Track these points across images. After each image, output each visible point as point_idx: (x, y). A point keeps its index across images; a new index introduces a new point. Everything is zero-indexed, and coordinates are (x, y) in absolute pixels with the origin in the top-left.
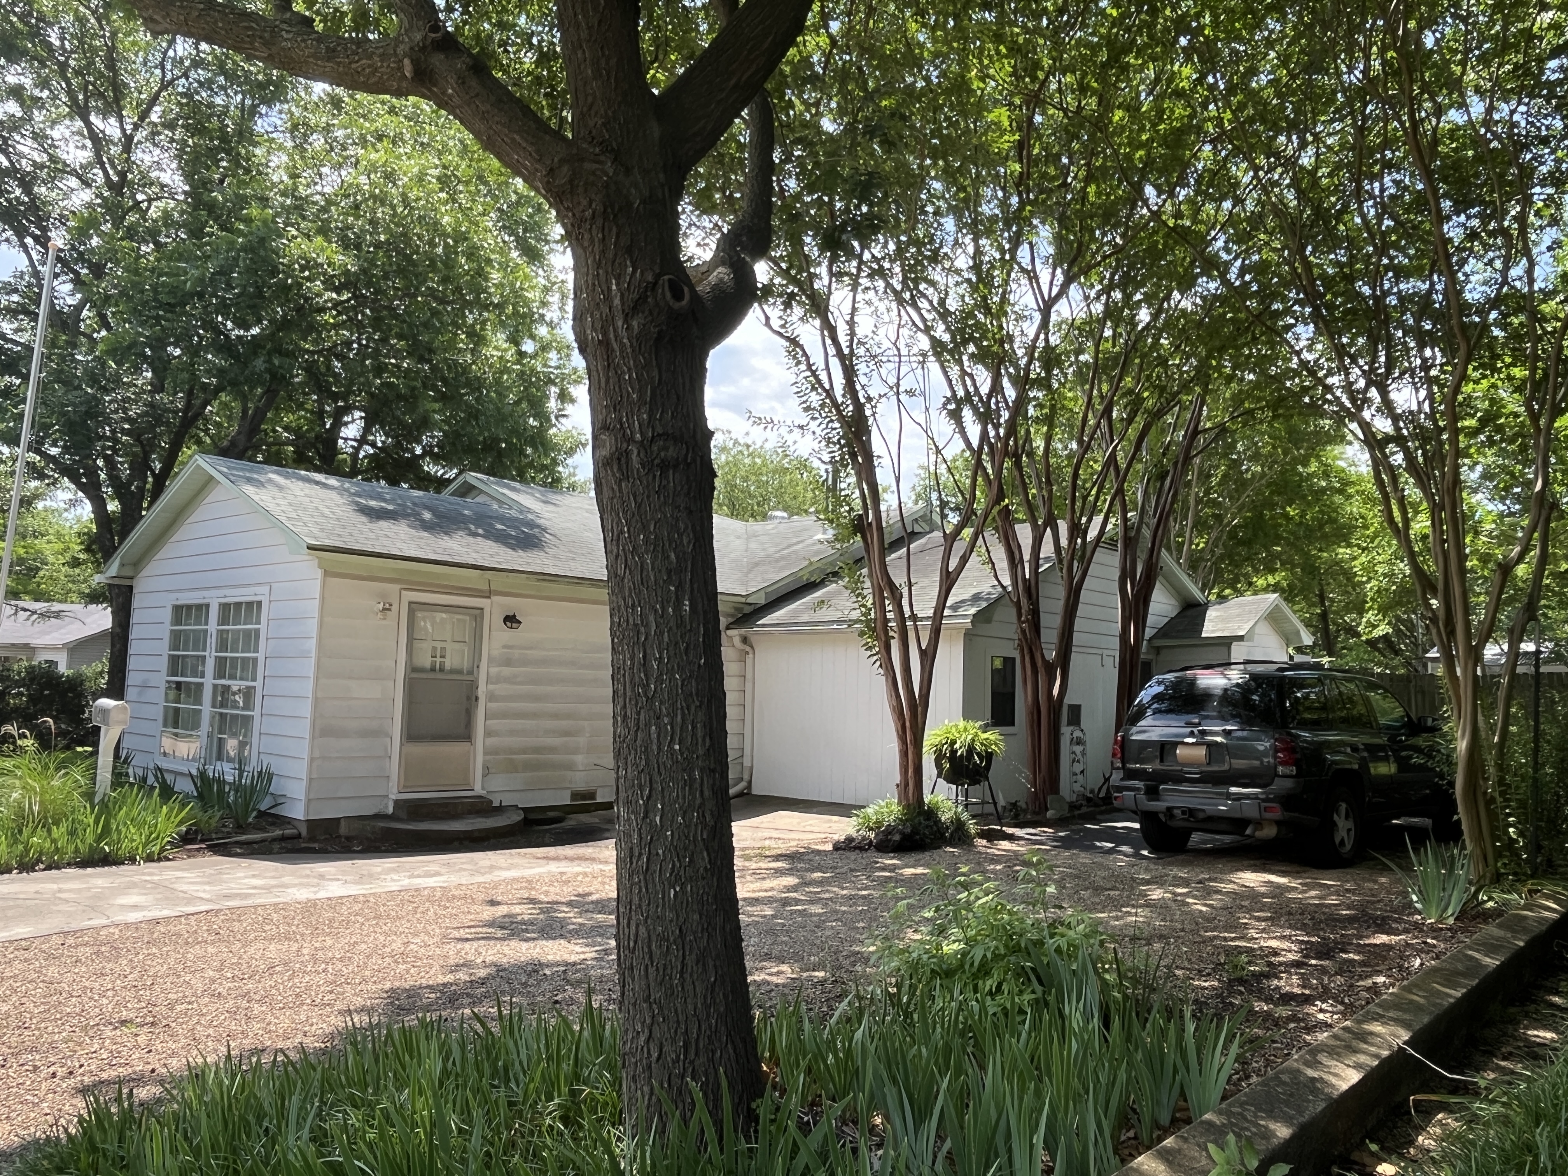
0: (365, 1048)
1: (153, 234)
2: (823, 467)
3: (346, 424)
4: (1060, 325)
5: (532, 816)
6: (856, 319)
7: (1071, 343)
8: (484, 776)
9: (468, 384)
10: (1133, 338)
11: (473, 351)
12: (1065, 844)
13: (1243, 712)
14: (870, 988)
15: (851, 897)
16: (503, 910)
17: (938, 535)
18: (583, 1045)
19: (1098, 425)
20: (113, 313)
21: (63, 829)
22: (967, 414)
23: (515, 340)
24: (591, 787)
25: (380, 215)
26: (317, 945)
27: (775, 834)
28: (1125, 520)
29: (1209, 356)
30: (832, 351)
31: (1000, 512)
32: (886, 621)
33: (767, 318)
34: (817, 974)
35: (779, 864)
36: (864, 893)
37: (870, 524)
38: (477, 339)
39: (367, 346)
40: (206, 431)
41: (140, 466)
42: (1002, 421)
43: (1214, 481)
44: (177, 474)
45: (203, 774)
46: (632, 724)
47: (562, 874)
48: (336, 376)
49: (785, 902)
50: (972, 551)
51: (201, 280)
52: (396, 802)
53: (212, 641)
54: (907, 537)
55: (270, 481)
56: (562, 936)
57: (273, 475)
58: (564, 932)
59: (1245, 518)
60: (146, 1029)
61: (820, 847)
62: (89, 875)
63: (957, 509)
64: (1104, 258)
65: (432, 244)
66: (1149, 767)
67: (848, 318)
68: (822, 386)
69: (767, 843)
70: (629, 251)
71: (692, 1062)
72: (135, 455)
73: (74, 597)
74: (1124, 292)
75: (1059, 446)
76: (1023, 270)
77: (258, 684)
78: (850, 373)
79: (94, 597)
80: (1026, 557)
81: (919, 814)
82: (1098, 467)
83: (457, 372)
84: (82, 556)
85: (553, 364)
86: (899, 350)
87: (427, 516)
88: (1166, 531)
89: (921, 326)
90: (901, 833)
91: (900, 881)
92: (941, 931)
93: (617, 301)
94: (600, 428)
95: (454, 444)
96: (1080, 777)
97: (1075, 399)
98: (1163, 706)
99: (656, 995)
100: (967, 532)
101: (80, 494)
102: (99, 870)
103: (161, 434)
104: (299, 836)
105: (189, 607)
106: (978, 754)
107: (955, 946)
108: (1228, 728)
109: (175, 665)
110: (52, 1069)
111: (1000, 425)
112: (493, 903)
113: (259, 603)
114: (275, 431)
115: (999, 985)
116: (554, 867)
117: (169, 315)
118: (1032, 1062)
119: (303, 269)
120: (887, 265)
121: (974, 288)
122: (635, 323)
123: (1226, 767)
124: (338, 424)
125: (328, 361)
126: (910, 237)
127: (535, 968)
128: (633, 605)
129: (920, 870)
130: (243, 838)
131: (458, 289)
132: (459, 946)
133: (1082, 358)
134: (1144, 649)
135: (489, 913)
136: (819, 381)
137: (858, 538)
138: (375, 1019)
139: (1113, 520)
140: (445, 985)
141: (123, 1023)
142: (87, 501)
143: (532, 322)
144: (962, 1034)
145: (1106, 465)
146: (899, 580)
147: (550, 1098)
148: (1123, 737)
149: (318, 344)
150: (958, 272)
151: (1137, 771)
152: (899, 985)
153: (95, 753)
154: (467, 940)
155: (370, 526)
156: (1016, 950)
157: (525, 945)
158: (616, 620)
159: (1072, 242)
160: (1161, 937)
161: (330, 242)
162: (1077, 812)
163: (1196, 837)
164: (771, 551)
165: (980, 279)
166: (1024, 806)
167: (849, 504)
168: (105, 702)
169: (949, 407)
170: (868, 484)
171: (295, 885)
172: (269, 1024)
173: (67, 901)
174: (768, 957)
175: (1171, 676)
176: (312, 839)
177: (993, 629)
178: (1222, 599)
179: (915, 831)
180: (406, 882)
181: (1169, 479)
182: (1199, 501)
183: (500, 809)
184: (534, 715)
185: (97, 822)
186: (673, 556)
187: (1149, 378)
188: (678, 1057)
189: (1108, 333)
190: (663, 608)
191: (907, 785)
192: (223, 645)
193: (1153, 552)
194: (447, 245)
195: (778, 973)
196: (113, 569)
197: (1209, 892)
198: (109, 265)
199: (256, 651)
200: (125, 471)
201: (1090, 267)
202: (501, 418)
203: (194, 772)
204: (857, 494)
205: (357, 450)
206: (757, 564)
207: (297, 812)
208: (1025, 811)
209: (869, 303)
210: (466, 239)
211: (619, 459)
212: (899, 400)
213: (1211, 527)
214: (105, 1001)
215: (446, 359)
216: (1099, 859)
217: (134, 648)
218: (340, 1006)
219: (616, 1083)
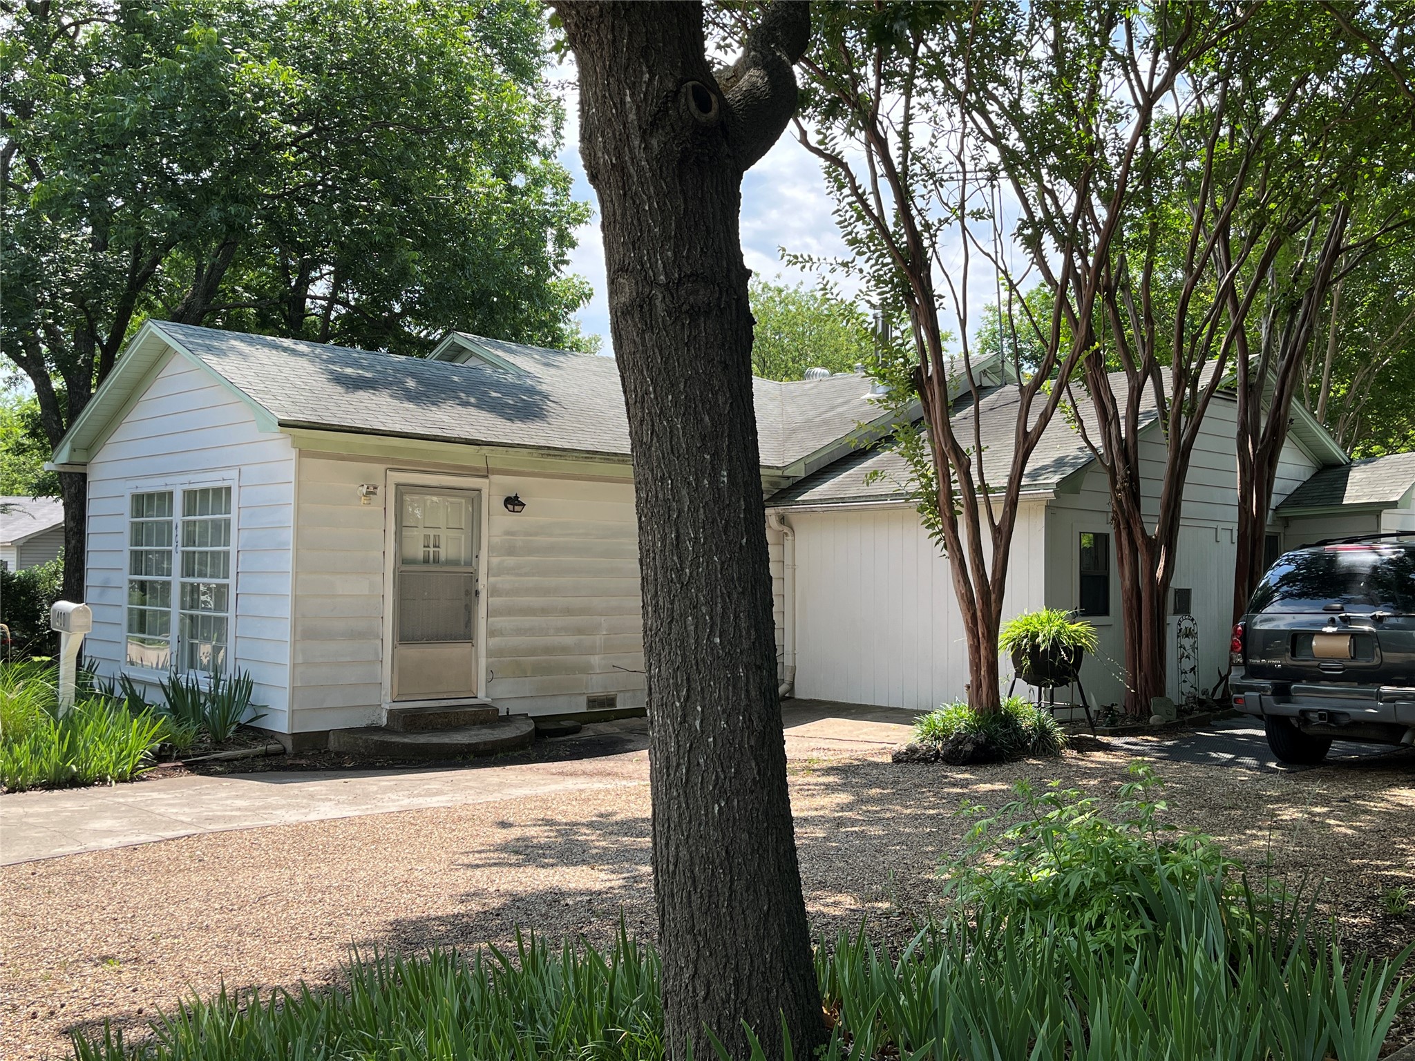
0: (372, 985)
1: (84, 64)
2: (872, 312)
3: (313, 280)
4: (1165, 122)
5: (544, 726)
6: (911, 129)
7: (1177, 146)
8: (488, 682)
9: (451, 228)
10: (1257, 135)
11: (455, 189)
12: (1174, 755)
13: (1396, 594)
14: (945, 922)
15: (916, 817)
16: (515, 833)
17: (1011, 390)
18: (617, 983)
19: (1211, 248)
20: (44, 160)
21: (25, 747)
22: (1048, 241)
23: (503, 174)
24: (611, 691)
25: (341, 29)
26: (311, 872)
27: (823, 744)
28: (1245, 362)
29: (1357, 152)
30: (880, 169)
31: (1088, 358)
32: (951, 493)
33: (804, 133)
34: (880, 905)
35: (831, 779)
36: (932, 812)
37: (930, 378)
38: (460, 173)
39: (334, 187)
40: (158, 294)
41: (86, 337)
42: (1091, 246)
43: (1359, 311)
44: (127, 345)
45: (175, 684)
46: (664, 615)
47: (581, 791)
48: (300, 224)
49: (839, 823)
50: (1054, 407)
51: (141, 116)
52: (390, 712)
53: (178, 534)
54: (975, 392)
55: (233, 348)
56: (584, 862)
57: (235, 342)
58: (586, 856)
59: (1398, 356)
60: (129, 966)
61: (878, 759)
62: (57, 798)
63: (1033, 358)
64: (1222, 34)
65: (402, 61)
66: (1277, 663)
67: (899, 127)
68: (870, 213)
69: (815, 754)
70: (645, 53)
71: (744, 1002)
72: (78, 323)
73: (20, 488)
74: (1245, 77)
75: (1161, 276)
76: (1116, 57)
77: (231, 581)
78: (904, 196)
79: (42, 489)
80: (1122, 412)
81: (994, 720)
82: (1211, 300)
83: (438, 214)
84: (27, 442)
85: (549, 201)
86: (963, 164)
87: (411, 383)
88: (1298, 376)
89: (989, 133)
90: (976, 743)
91: (977, 798)
92: (1030, 855)
93: (632, 117)
94: (616, 271)
95: (437, 300)
96: (1190, 676)
97: (1180, 217)
98: (1295, 590)
99: (701, 926)
100: (1049, 385)
101: (21, 371)
102: (67, 792)
103: (107, 298)
104: (284, 752)
105: (150, 496)
106: (1065, 649)
107: (1046, 873)
108: (1378, 613)
109: (138, 562)
110: (32, 1009)
111: (1088, 251)
112: (504, 825)
113: (228, 490)
114: (234, 291)
115: (1101, 918)
116: (571, 784)
117: (107, 158)
118: (1145, 1007)
119: (257, 98)
120: (947, 60)
121: (1055, 85)
122: (654, 142)
123: (1376, 661)
124: (305, 282)
125: (290, 207)
126: (975, 23)
127: (555, 898)
128: (662, 478)
129: (998, 786)
130: (223, 754)
131: (436, 115)
132: (469, 873)
133: (1189, 164)
134: (1269, 521)
135: (500, 836)
136: (866, 207)
137: (916, 395)
138: (382, 954)
139: (1229, 364)
140: (456, 916)
141: (105, 959)
142: (29, 379)
143: (523, 150)
144: (1058, 974)
145: (1222, 297)
146: (966, 442)
147: (583, 1042)
148: (1244, 627)
149: (278, 188)
150: (1034, 64)
151: (1262, 666)
152: (978, 918)
153: (56, 662)
154: (478, 866)
155: (349, 397)
156: (1120, 877)
157: (542, 872)
158: (643, 495)
159: (1180, 18)
160: (1297, 865)
161: (285, 64)
162: (1187, 718)
163: (1336, 747)
164: (812, 414)
165: (1062, 73)
166: (1122, 711)
167: (904, 356)
168: (63, 605)
169: (1026, 232)
170: (927, 329)
171: (283, 807)
172: (264, 959)
173: (34, 826)
174: (822, 885)
175: (1305, 553)
176: (298, 754)
177: (1082, 500)
178: (1369, 457)
179: (990, 739)
180: (406, 802)
181: (1301, 312)
182: (1339, 338)
183: (508, 719)
184: (544, 611)
185: (62, 738)
186: (707, 418)
187: (1278, 185)
188: (728, 995)
189: (1224, 131)
190: (697, 480)
191: (979, 686)
192: (189, 539)
193: (1281, 402)
194: (420, 64)
195: (836, 904)
196: (64, 454)
197: (1356, 812)
198: (37, 103)
199: (227, 544)
200: (69, 343)
201: (1204, 48)
202: (492, 266)
203: (166, 682)
204: (913, 341)
205: (328, 310)
206: (794, 431)
207: (281, 724)
208: (1123, 717)
209: (926, 108)
210: (442, 54)
211: (641, 307)
212: (964, 229)
213: (1355, 369)
214: (83, 935)
215: (425, 199)
216: (1215, 772)
217: (92, 544)
218: (340, 939)
219: (658, 1025)
